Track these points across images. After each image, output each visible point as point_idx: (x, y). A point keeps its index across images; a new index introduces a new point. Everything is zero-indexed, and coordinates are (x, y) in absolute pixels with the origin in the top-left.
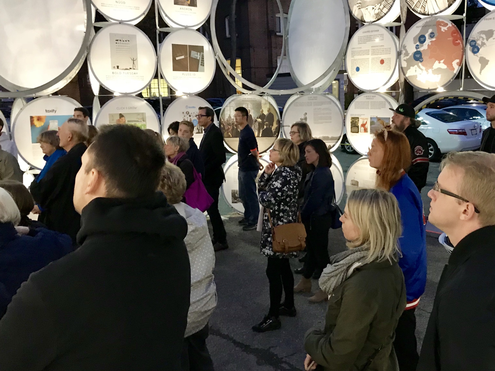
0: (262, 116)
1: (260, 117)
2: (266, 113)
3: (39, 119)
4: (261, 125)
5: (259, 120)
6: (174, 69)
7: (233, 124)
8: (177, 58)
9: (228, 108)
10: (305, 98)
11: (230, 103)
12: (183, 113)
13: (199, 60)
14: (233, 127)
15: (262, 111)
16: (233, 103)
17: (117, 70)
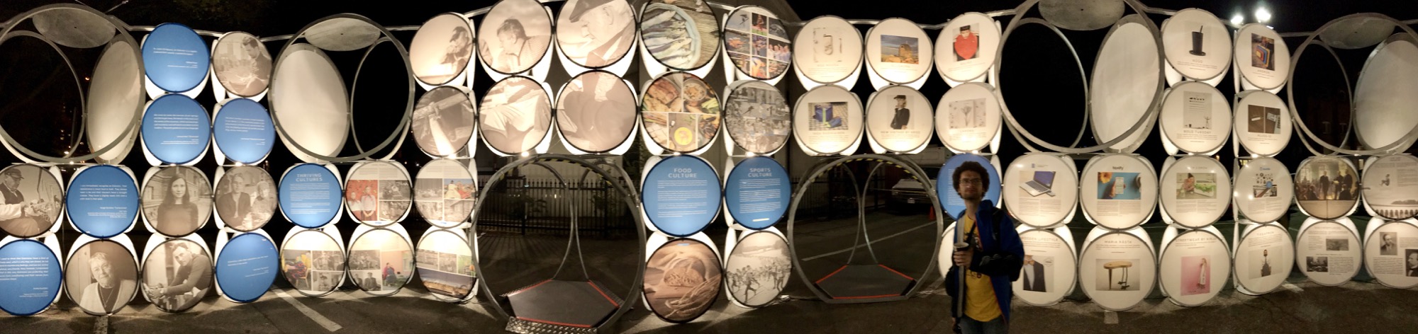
0: (1339, 178)
1: (1337, 179)
2: (1343, 174)
3: (1106, 175)
4: (1338, 188)
5: (1337, 182)
6: (1250, 130)
7: (1309, 186)
8: (1253, 120)
9: (1304, 170)
10: (1386, 160)
11: (1306, 165)
12: (1257, 175)
13: (1275, 122)
14: (1309, 191)
15: (1340, 173)
16: (1309, 164)
17: (1190, 129)
